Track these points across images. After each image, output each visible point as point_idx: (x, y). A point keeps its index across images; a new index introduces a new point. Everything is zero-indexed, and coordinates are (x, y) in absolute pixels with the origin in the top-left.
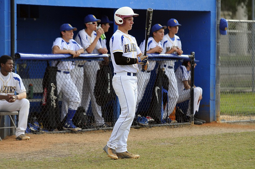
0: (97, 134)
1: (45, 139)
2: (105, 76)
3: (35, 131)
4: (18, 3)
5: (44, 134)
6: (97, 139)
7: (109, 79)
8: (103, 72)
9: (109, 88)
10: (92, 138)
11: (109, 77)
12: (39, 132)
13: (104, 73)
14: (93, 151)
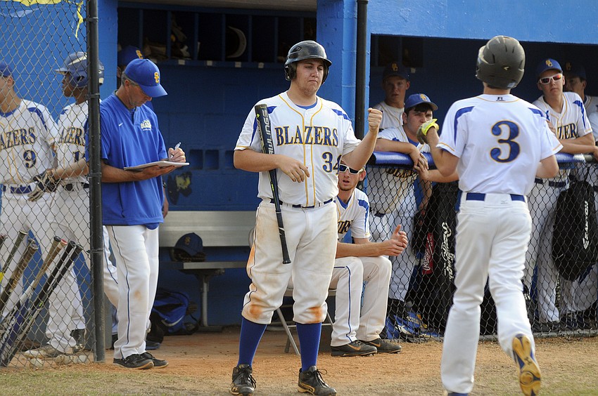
0: (556, 347)
1: (431, 354)
2: (577, 206)
3: (409, 336)
4: (374, 33)
5: (429, 343)
6: (556, 359)
7: (587, 214)
8: (573, 197)
9: (586, 237)
10: (545, 356)
11: (586, 209)
12: (417, 336)
13: (574, 201)
14: (547, 386)
